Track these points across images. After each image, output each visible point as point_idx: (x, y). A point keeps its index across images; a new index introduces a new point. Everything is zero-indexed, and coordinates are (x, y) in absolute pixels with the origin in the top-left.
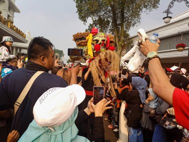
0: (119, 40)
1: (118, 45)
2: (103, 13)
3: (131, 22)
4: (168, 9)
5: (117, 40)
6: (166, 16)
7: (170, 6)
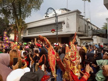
0: (19, 25)
1: (18, 28)
2: (6, 6)
3: (25, 15)
4: (47, 13)
5: (17, 24)
6: (46, 16)
7: (47, 11)
